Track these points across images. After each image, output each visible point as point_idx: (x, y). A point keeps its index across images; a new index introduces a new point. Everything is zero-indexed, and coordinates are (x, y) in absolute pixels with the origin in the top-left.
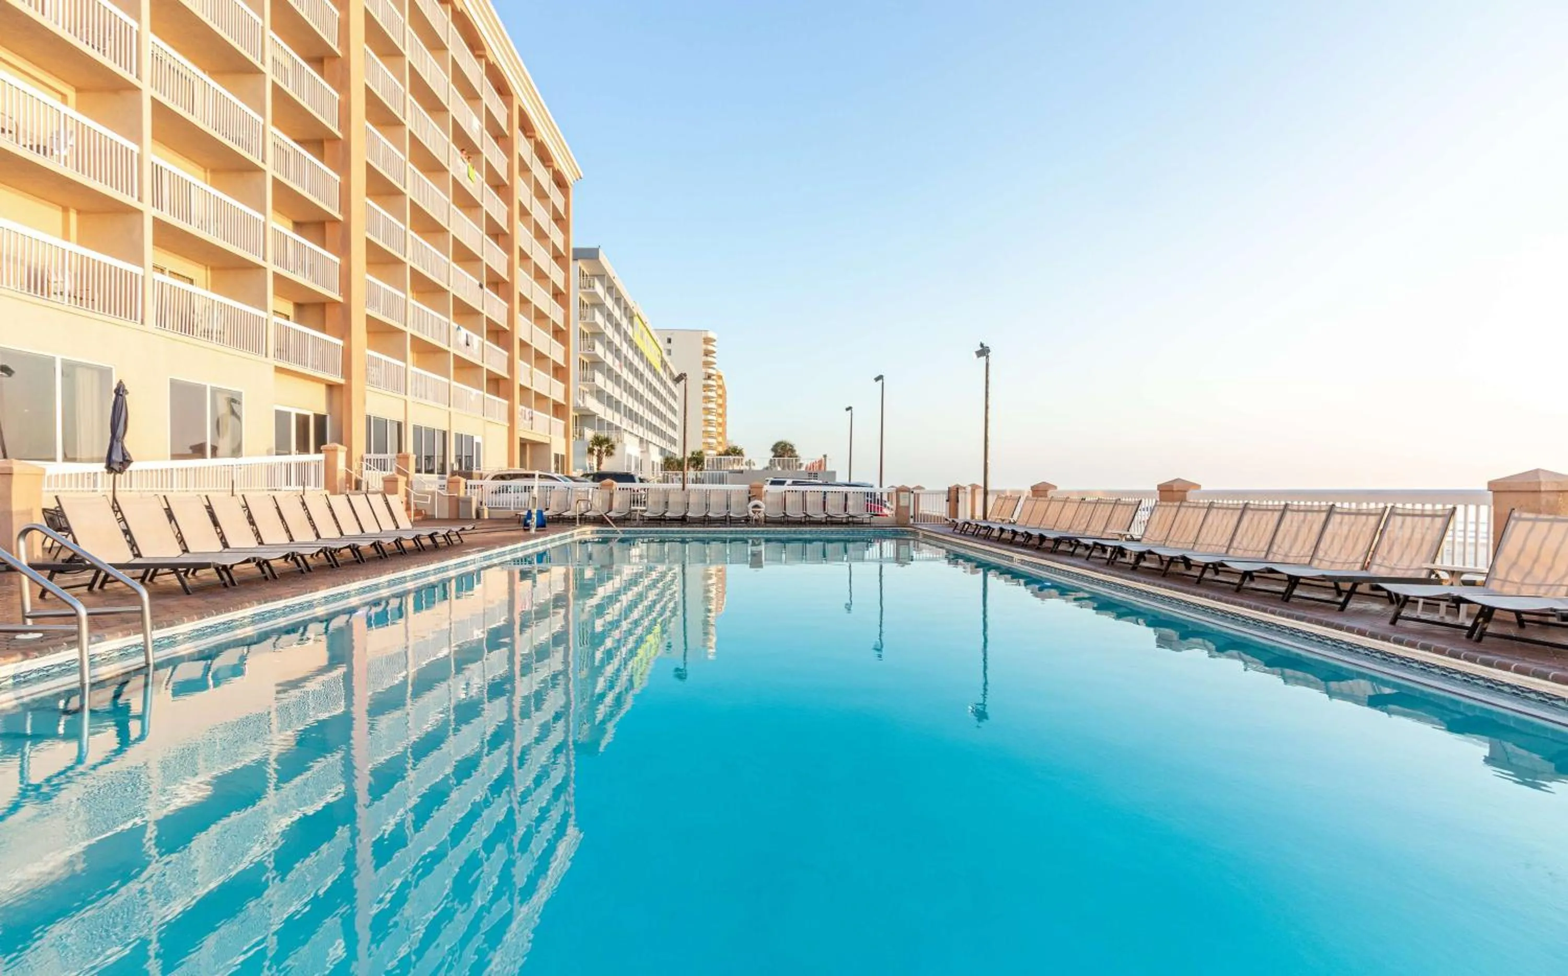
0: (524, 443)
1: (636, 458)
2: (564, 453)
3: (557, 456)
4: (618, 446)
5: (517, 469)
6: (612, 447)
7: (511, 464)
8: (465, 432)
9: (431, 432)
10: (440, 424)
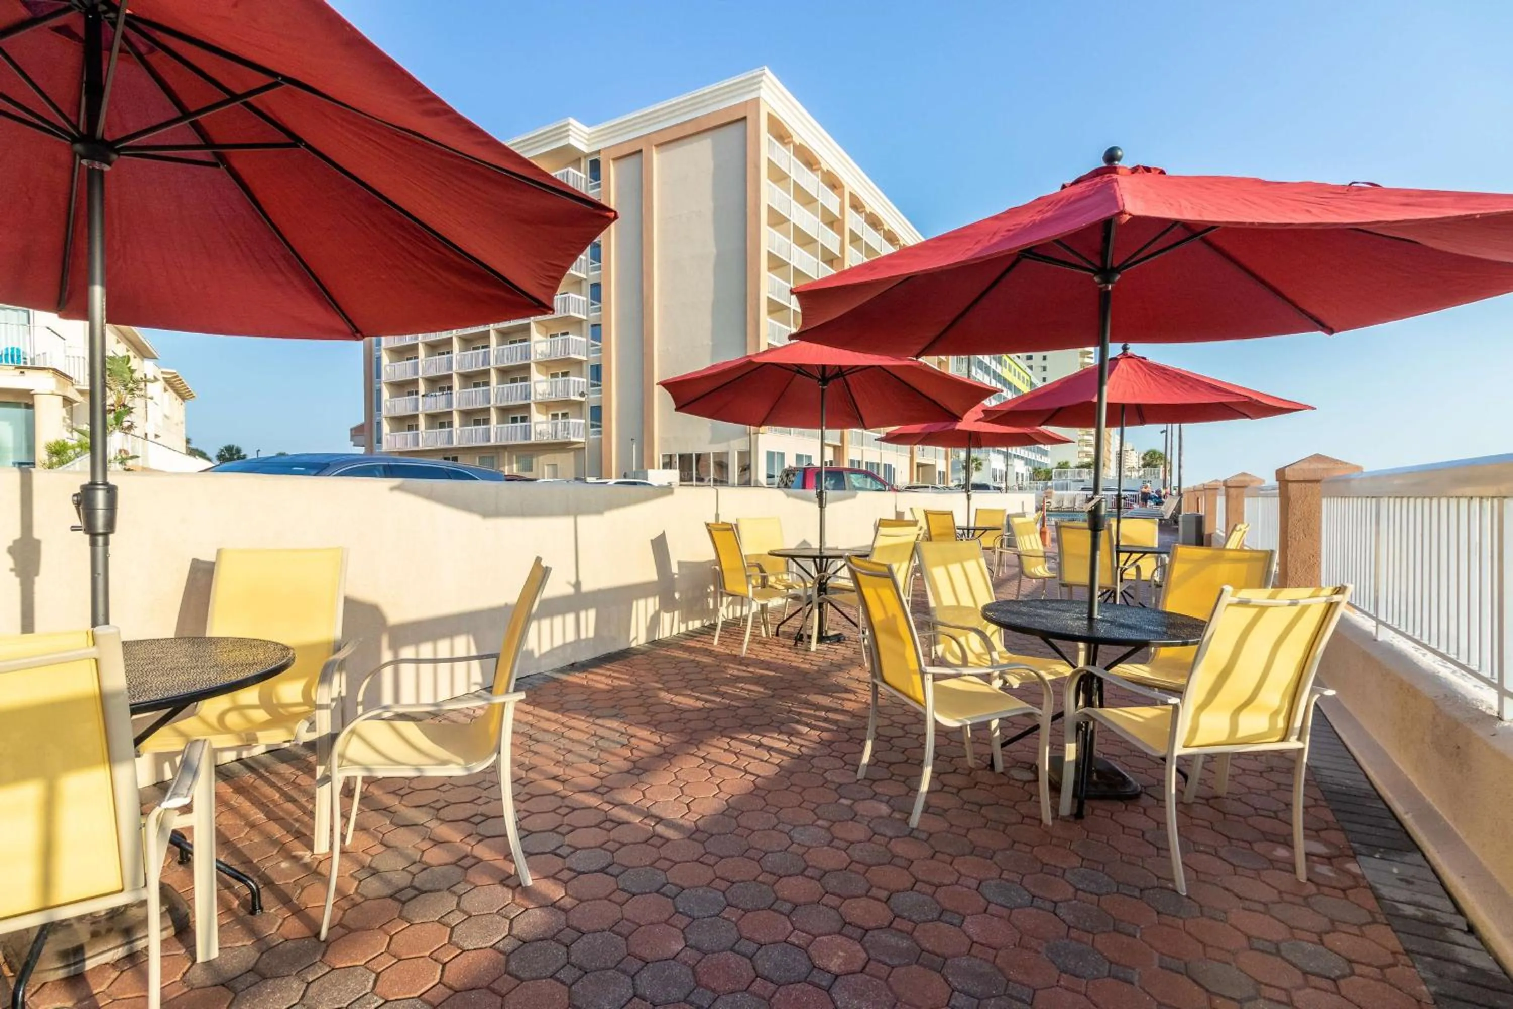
0: (919, 465)
1: (1001, 471)
2: (944, 470)
3: (939, 473)
4: (985, 463)
5: (915, 483)
6: (980, 464)
7: (911, 479)
8: (887, 462)
9: (872, 464)
10: (877, 460)
